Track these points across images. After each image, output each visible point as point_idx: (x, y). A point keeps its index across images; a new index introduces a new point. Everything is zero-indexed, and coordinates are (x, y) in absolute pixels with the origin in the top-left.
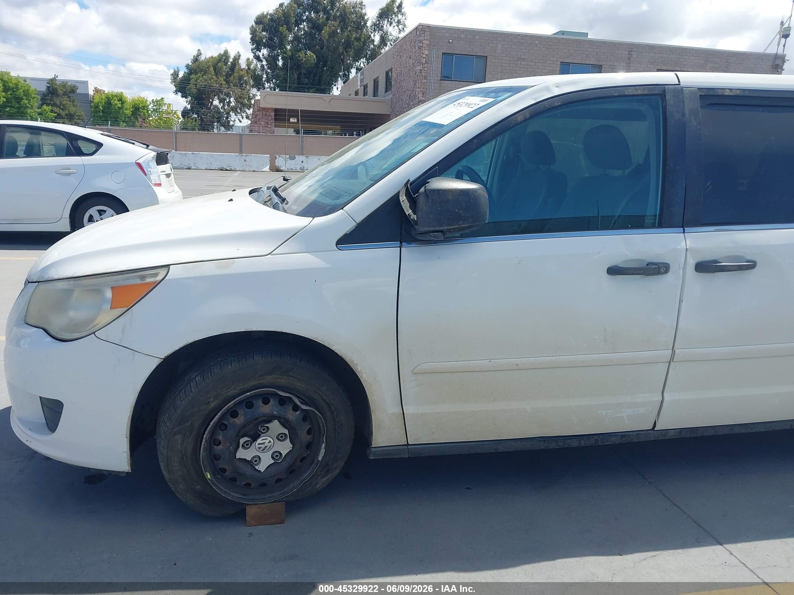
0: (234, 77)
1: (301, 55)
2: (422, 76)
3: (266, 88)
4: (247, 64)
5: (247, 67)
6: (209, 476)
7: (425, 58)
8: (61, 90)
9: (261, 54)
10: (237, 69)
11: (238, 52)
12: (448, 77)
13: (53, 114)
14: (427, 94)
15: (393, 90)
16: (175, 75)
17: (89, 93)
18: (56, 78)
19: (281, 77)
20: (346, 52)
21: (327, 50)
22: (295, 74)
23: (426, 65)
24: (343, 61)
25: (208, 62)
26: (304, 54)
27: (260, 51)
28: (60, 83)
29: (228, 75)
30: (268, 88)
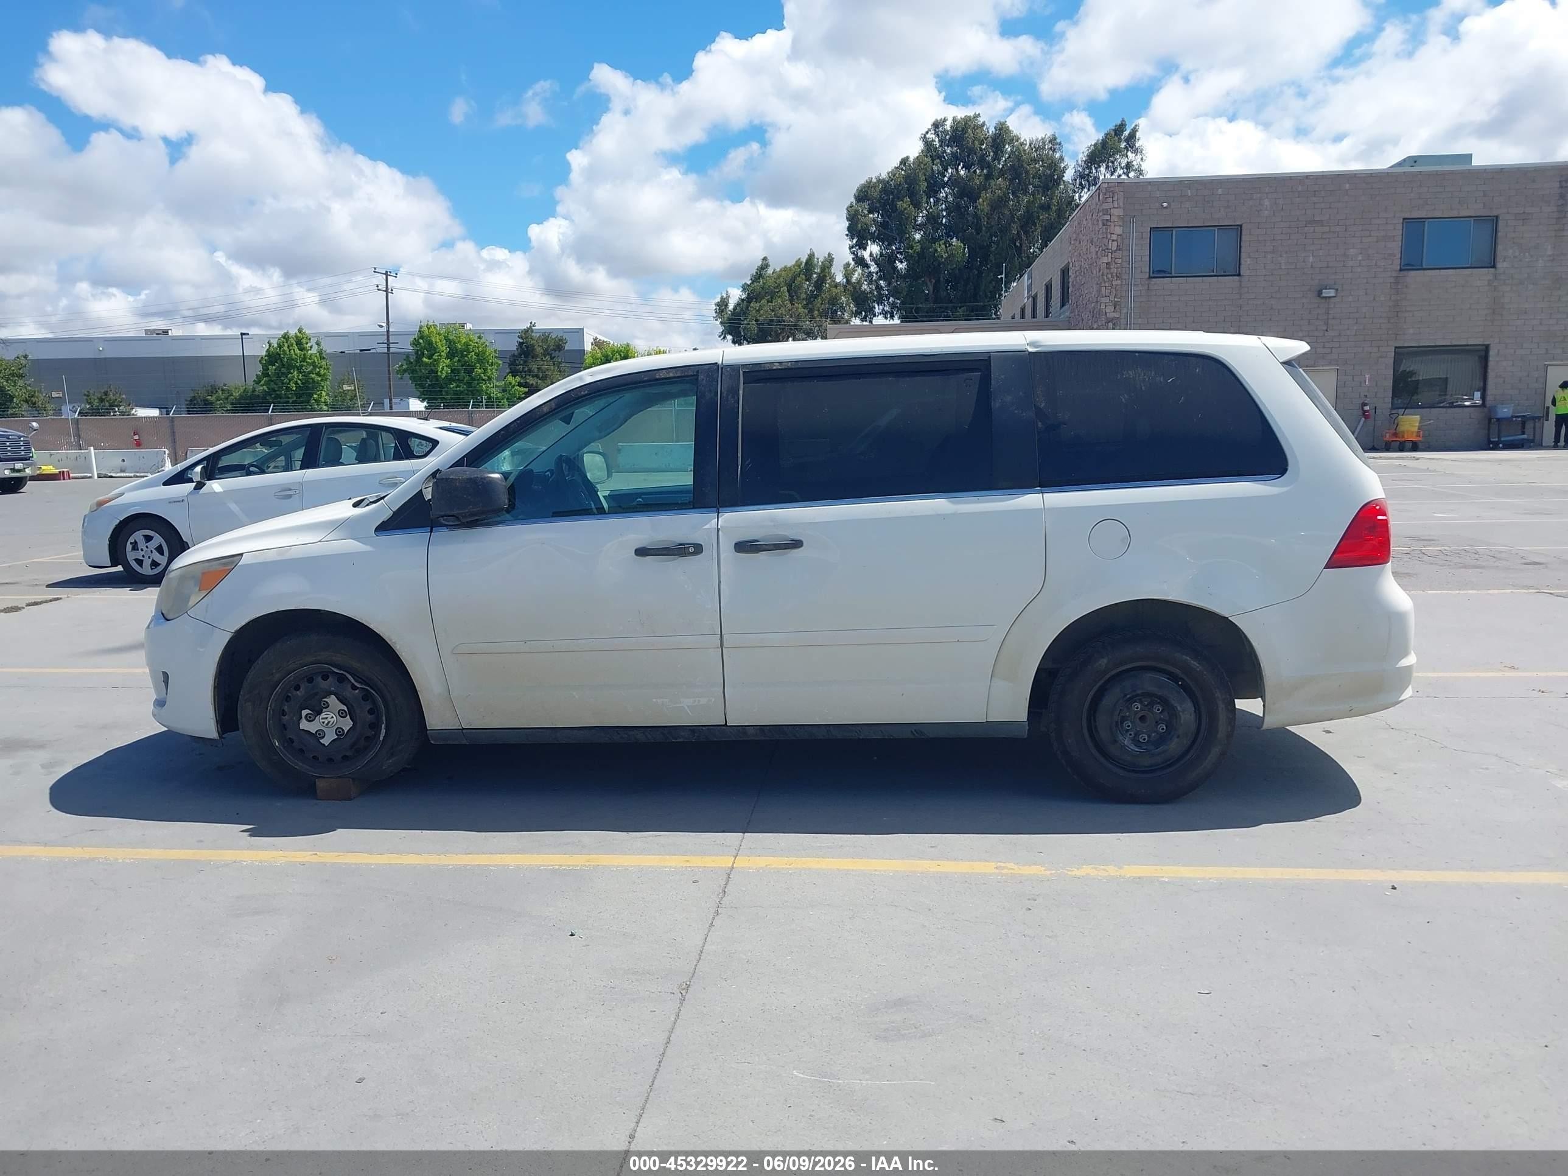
0: (823, 300)
1: (940, 247)
2: (1112, 274)
3: (877, 314)
4: (845, 274)
5: (845, 280)
6: (277, 744)
7: (1117, 240)
8: (541, 346)
9: (866, 255)
10: (827, 286)
11: (829, 255)
12: (1164, 272)
13: (522, 389)
14: (1122, 306)
15: (1070, 301)
16: (722, 305)
17: (586, 349)
18: (533, 328)
19: (902, 293)
20: (1026, 233)
21: (988, 234)
22: (929, 283)
23: (1119, 254)
24: (1019, 250)
25: (779, 277)
26: (944, 246)
27: (865, 249)
28: (538, 335)
29: (811, 298)
30: (880, 314)
